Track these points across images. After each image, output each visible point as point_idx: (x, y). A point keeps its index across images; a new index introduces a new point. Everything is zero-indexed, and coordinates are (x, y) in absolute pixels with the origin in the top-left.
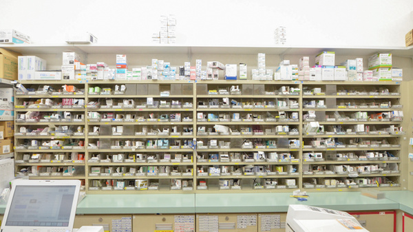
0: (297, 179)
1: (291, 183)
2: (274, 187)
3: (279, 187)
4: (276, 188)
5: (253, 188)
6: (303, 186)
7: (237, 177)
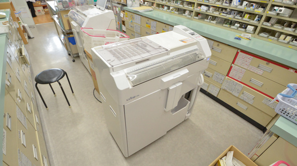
0: (256, 27)
1: (250, 28)
2: (236, 28)
3: (239, 29)
4: (237, 29)
5: (230, 27)
6: (258, 34)
7: (216, 15)
